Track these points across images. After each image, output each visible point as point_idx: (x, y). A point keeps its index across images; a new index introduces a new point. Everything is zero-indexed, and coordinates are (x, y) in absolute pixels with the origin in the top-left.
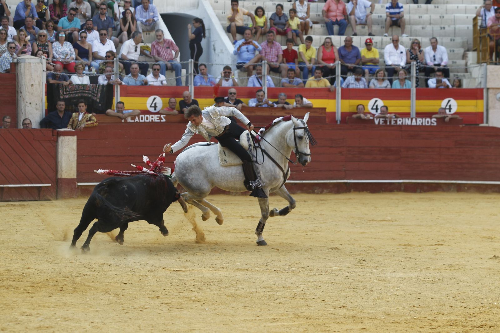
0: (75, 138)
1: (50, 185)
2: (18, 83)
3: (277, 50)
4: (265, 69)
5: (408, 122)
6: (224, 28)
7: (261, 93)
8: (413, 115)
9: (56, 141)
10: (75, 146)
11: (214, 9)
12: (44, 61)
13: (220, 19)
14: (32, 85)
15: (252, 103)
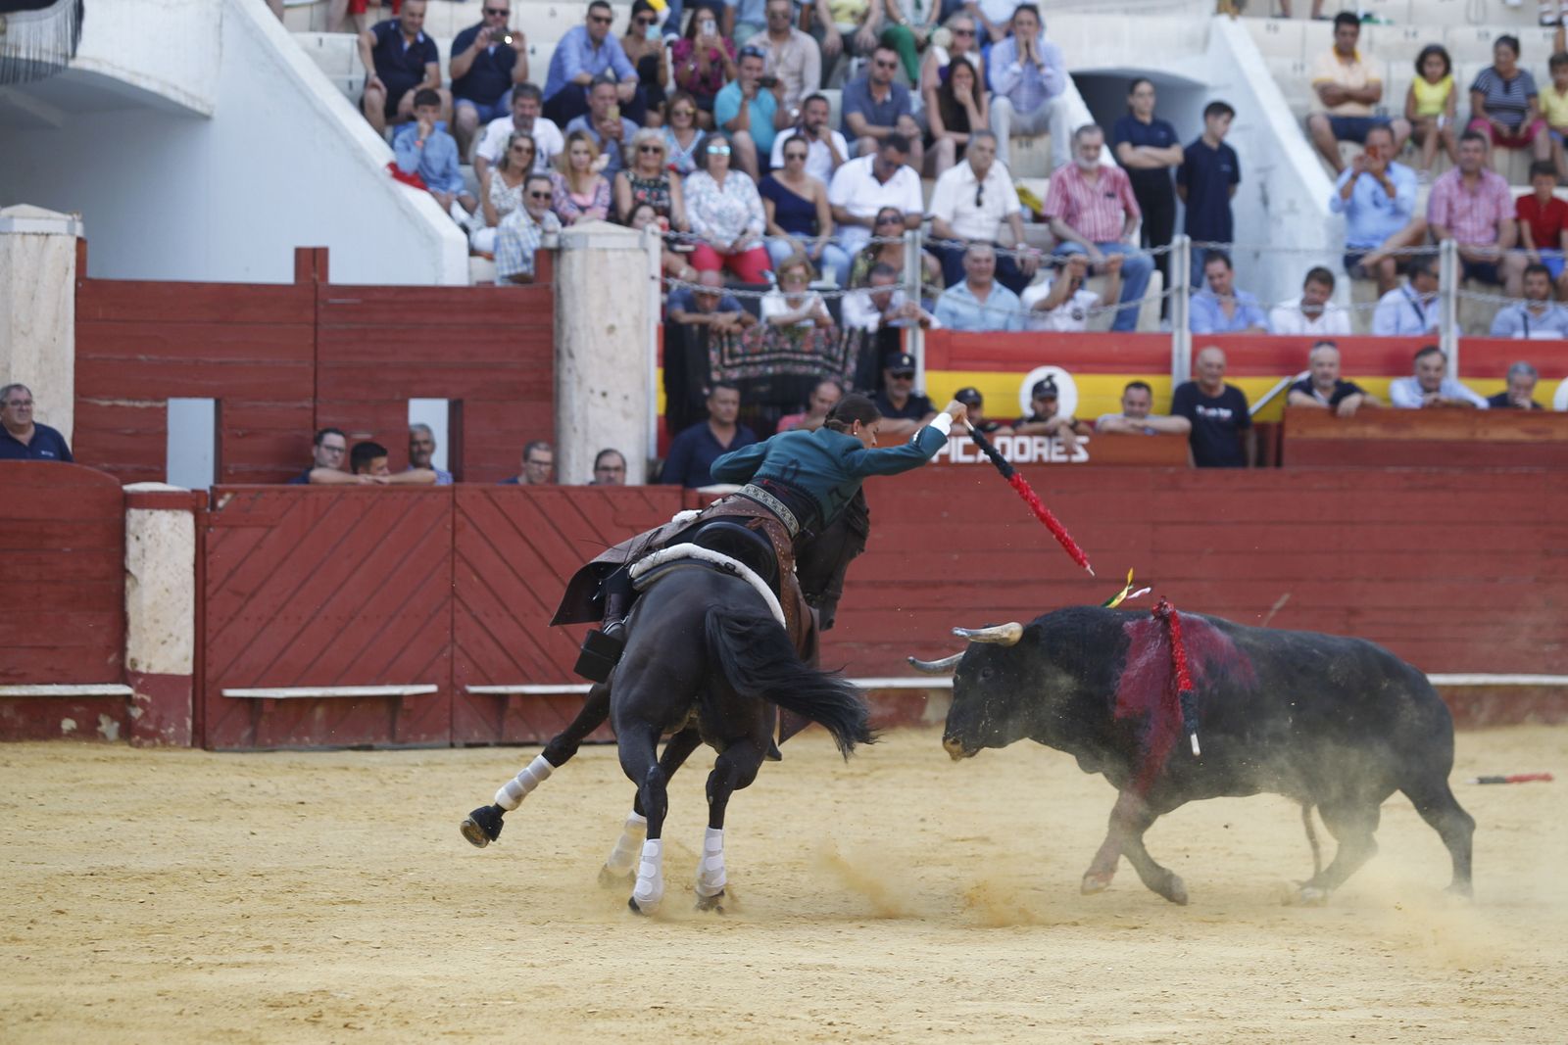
2: (560, 321)
3: (1497, 202)
4: (1449, 271)
7: (1433, 360)
11: (1265, 52)
13: (1286, 89)
14: (611, 329)
15: (1404, 392)
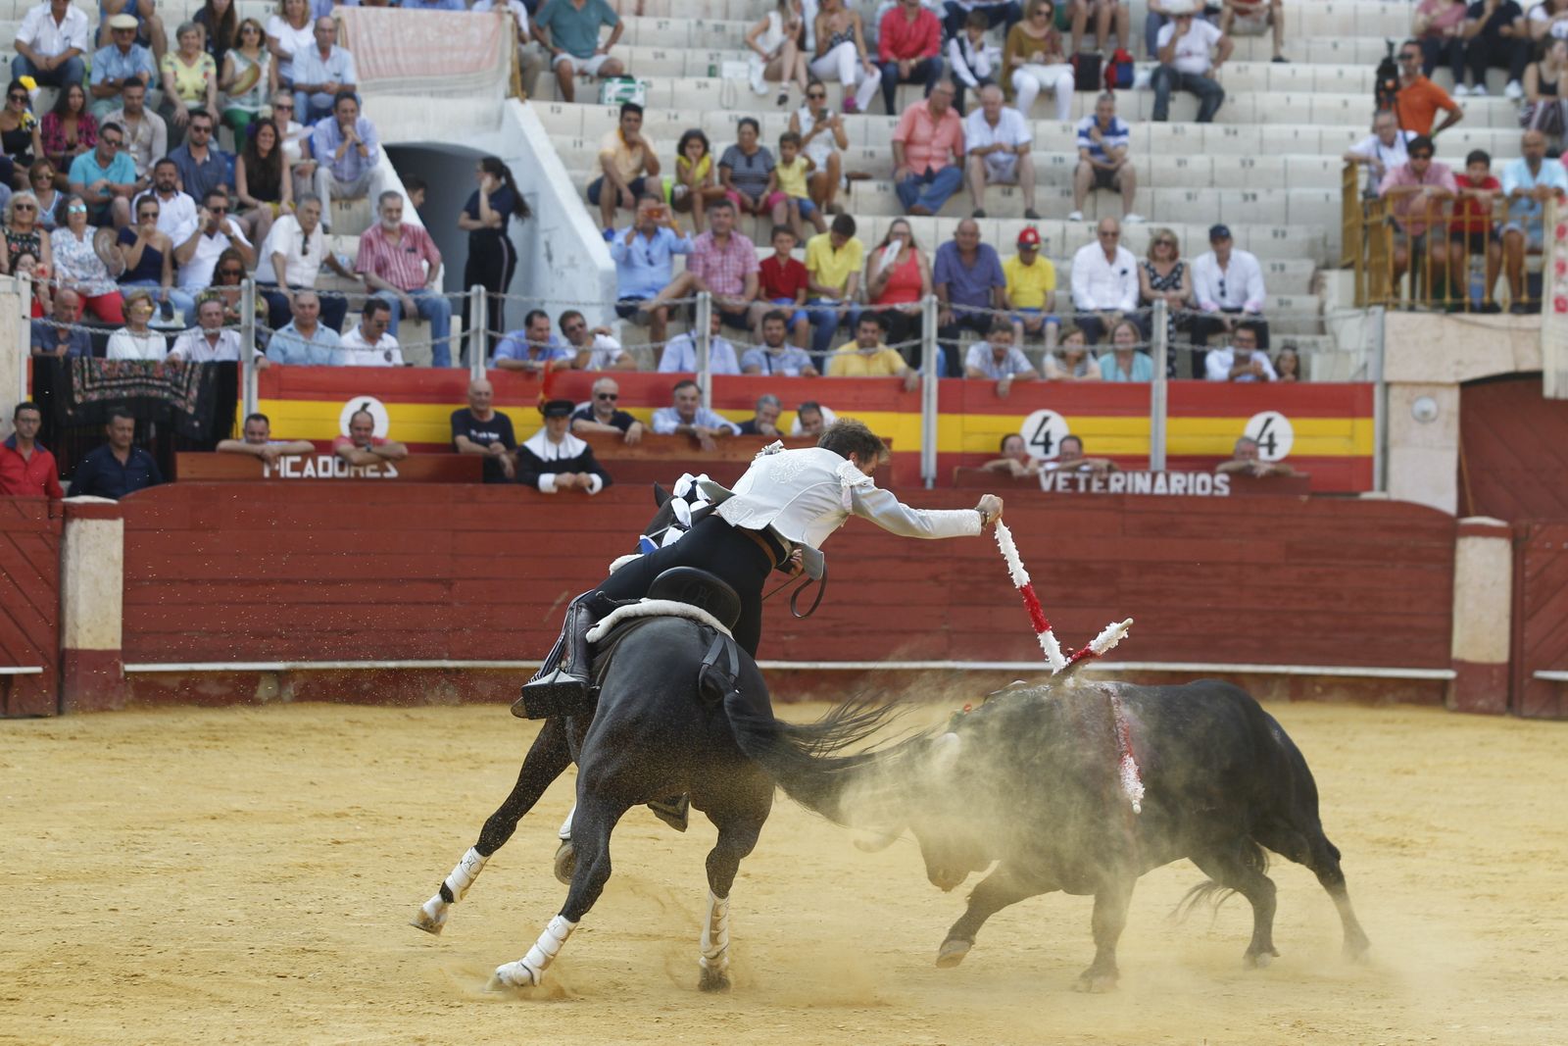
0: (118, 525)
1: (38, 670)
3: (744, 258)
5: (1141, 483)
6: (579, 190)
7: (691, 391)
8: (1158, 462)
9: (61, 535)
10: (117, 550)
11: (550, 130)
12: (26, 289)
13: (568, 160)
15: (665, 421)
